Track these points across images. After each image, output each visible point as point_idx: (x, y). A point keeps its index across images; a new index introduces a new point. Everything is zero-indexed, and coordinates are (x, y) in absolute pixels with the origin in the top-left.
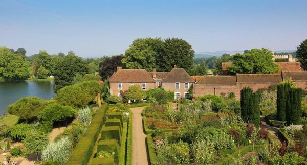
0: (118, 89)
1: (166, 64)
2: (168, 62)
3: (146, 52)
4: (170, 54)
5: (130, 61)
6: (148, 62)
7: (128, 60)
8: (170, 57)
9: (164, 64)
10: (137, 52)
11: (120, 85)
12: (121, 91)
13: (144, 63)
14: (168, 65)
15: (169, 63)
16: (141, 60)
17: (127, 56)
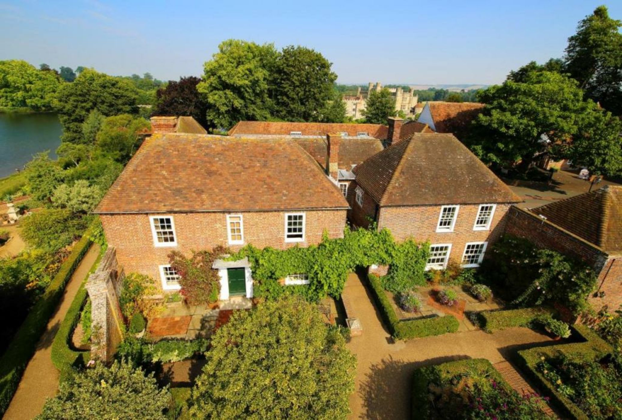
0: (158, 244)
1: (288, 97)
2: (292, 94)
3: (250, 70)
4: (295, 77)
5: (215, 88)
6: (254, 91)
7: (211, 85)
8: (297, 83)
9: (285, 98)
10: (229, 69)
11: (165, 223)
12: (173, 255)
13: (246, 95)
14: (293, 99)
15: (295, 96)
16: (241, 86)
17: (209, 77)
